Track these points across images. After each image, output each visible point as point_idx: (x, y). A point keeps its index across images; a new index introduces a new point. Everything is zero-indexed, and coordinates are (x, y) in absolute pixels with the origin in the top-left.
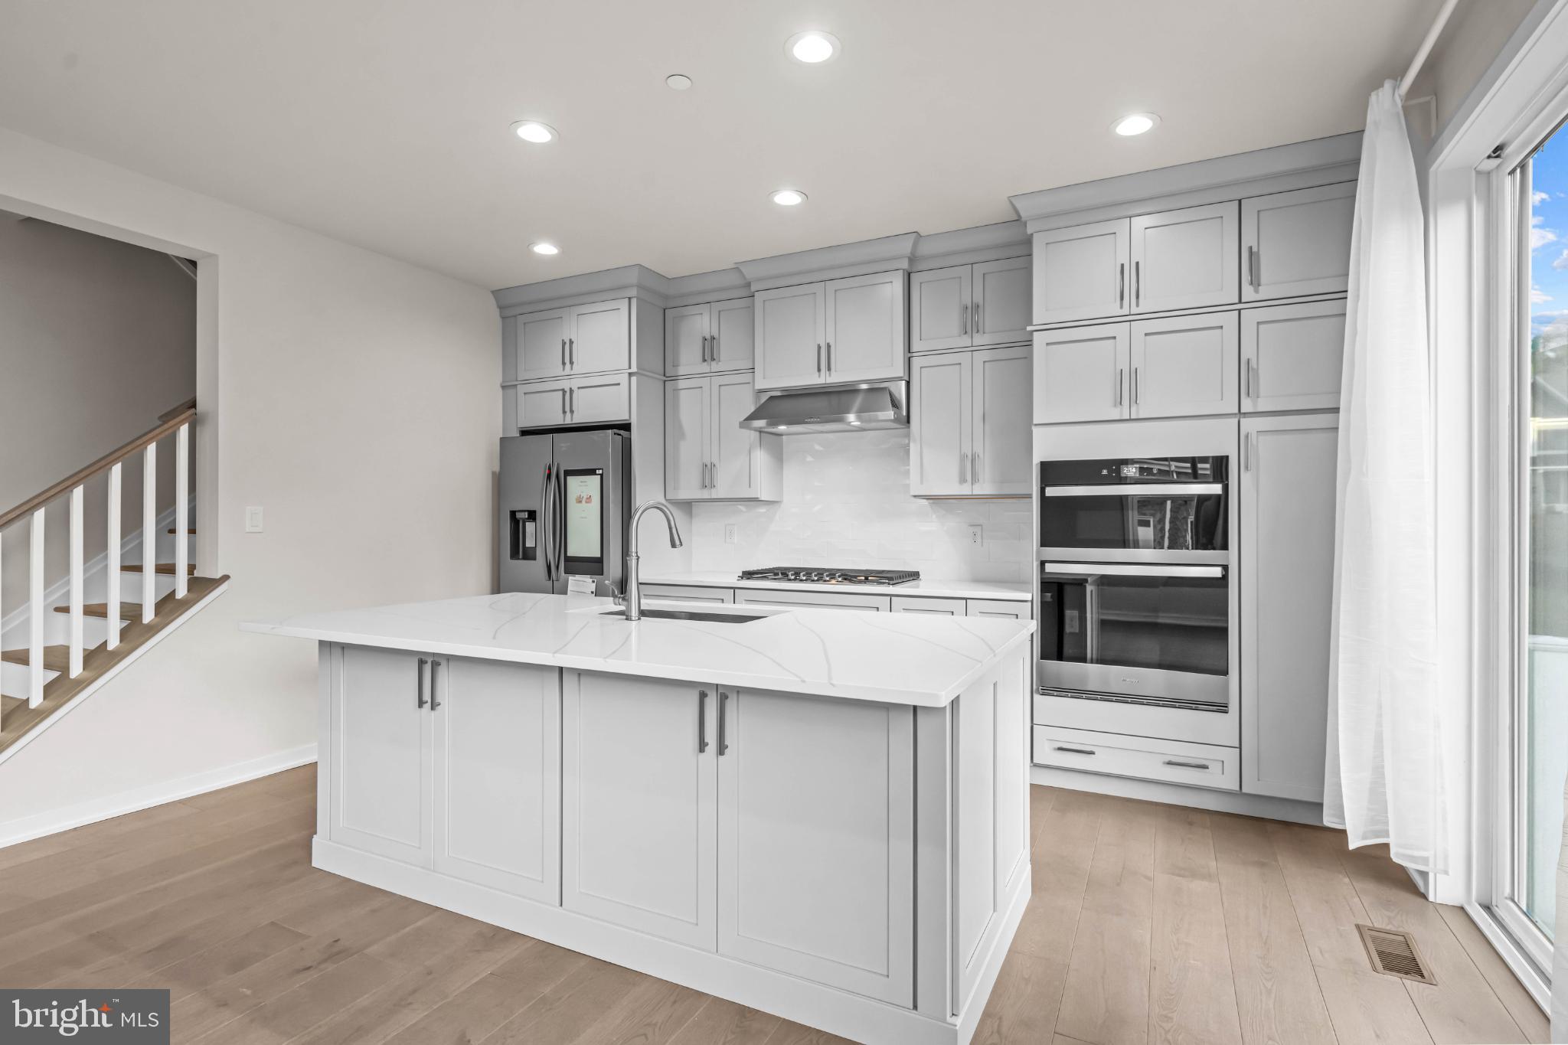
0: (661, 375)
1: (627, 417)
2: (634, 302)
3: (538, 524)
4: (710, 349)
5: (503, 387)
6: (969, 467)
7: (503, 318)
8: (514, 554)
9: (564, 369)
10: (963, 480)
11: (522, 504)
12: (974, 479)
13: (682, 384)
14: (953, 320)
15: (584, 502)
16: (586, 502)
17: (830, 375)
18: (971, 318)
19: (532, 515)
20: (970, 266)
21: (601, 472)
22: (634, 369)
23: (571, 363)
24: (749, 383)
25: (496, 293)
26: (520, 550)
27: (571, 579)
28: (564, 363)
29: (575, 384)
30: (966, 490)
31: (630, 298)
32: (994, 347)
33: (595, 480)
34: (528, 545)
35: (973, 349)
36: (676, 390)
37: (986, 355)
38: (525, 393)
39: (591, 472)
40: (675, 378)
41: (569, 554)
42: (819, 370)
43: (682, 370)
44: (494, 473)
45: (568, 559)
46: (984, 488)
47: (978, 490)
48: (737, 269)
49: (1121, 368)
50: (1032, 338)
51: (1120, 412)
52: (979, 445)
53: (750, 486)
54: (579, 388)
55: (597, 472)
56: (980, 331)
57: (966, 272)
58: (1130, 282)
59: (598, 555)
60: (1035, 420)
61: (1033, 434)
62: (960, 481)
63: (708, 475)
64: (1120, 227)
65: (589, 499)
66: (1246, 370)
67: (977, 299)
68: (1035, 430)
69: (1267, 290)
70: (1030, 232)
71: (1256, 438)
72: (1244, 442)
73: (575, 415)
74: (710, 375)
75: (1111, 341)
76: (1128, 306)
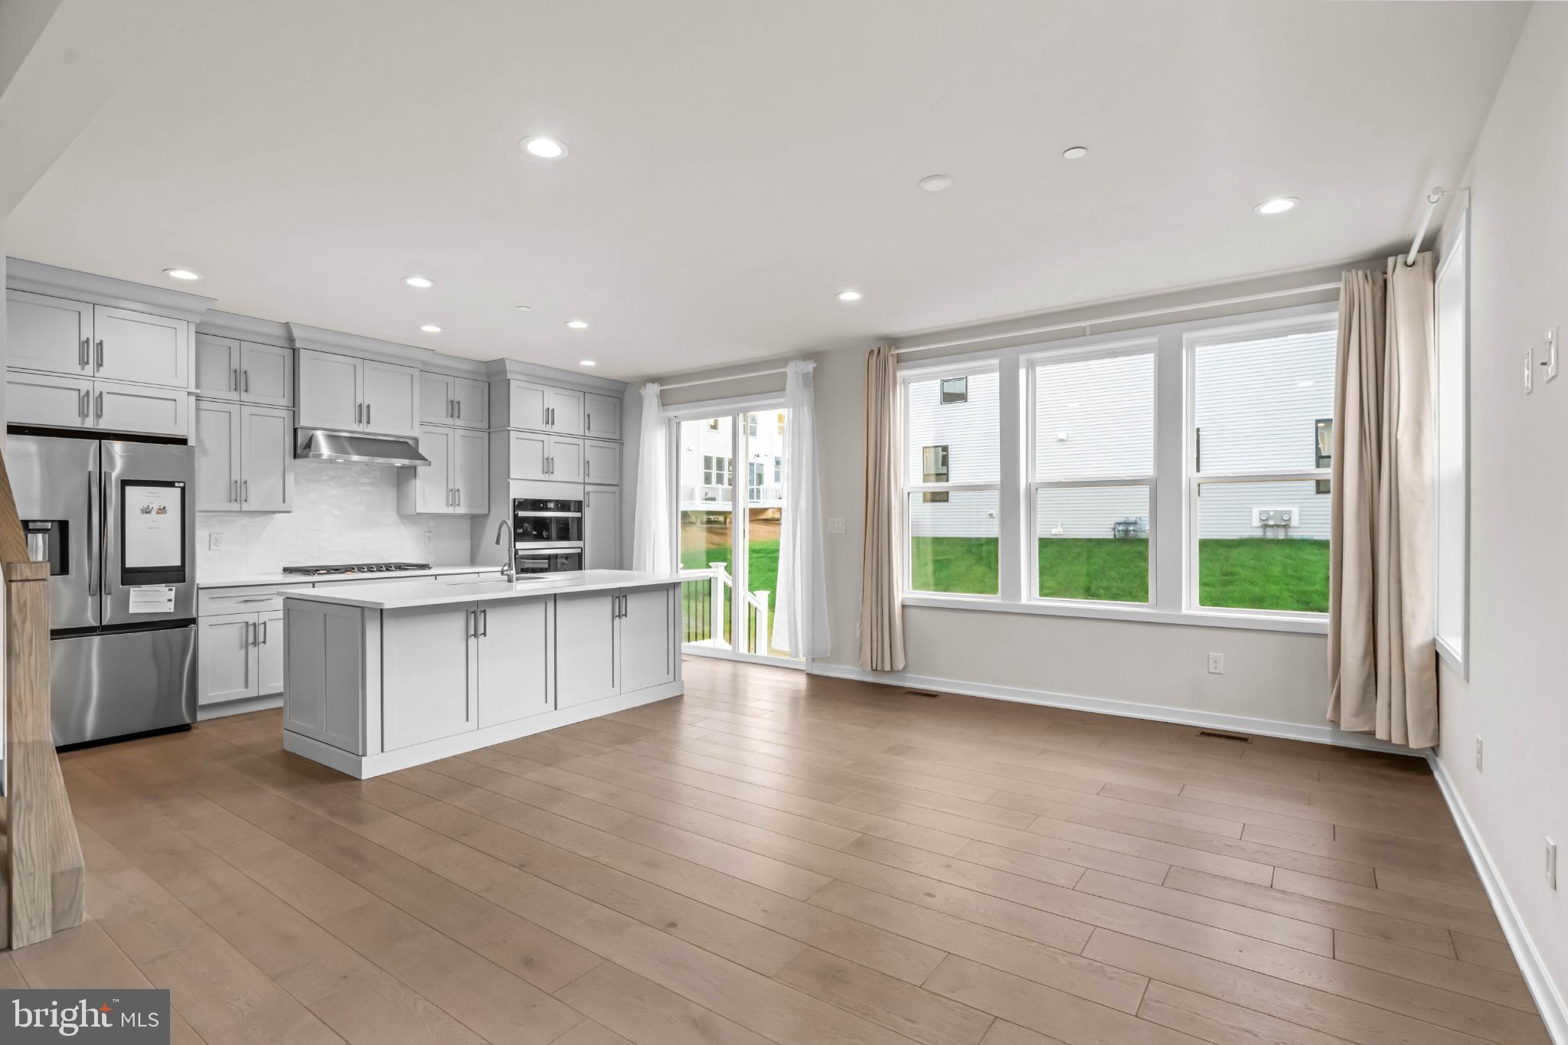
1: (183, 433)
2: (192, 328)
4: (239, 381)
6: (453, 495)
9: (81, 368)
10: (445, 503)
11: (40, 514)
12: (455, 505)
13: (203, 404)
15: (154, 512)
16: (158, 513)
17: (367, 427)
18: (454, 410)
19: (58, 526)
20: (454, 378)
21: (182, 485)
22: (193, 390)
23: (100, 364)
27: (134, 589)
28: (83, 362)
30: (450, 510)
31: (189, 323)
32: (465, 429)
33: (172, 492)
35: (455, 427)
37: (462, 432)
39: (165, 484)
41: (130, 565)
42: (360, 422)
45: (128, 571)
46: (461, 510)
47: (453, 511)
48: (287, 326)
49: (546, 457)
50: (507, 433)
51: (545, 477)
52: (459, 484)
53: (284, 502)
54: (108, 393)
55: (177, 484)
56: (459, 417)
57: (450, 380)
58: (549, 416)
59: (179, 564)
60: (511, 477)
61: (509, 483)
62: (447, 505)
63: (237, 491)
64: (545, 389)
65: (162, 510)
66: (586, 465)
67: (458, 398)
68: (511, 482)
69: (593, 433)
70: (508, 378)
71: (591, 493)
72: (586, 495)
73: (101, 421)
74: (241, 403)
75: (541, 443)
76: (548, 428)
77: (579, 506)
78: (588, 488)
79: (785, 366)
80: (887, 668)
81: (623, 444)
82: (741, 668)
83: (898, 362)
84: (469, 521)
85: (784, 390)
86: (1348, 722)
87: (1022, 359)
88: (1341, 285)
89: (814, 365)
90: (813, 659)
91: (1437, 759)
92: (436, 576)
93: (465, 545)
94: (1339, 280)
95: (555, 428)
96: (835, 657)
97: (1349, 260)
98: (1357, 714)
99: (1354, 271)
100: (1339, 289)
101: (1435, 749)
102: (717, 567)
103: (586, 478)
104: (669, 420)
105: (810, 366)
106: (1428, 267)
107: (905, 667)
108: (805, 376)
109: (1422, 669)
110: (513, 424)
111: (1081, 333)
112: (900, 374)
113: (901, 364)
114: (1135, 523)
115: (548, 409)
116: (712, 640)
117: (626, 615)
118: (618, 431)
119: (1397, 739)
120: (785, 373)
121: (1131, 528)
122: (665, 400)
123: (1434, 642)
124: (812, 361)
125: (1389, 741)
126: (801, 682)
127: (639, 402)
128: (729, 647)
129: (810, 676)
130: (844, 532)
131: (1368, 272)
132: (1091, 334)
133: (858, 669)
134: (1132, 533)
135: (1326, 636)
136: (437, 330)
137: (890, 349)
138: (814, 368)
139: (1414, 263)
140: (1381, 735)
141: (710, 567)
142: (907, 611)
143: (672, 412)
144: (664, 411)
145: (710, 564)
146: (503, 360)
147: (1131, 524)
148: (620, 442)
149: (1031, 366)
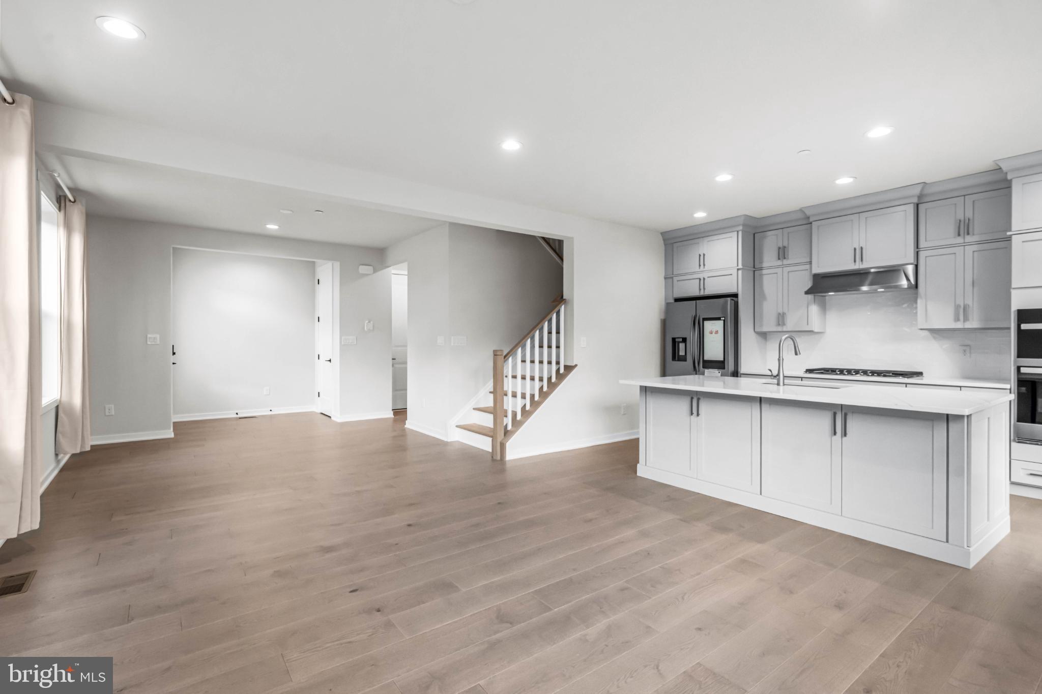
0: (751, 267)
1: (736, 291)
2: (740, 233)
3: (688, 345)
4: (782, 253)
5: (665, 278)
6: (962, 312)
7: (665, 245)
8: (674, 359)
9: (700, 268)
10: (957, 319)
11: (678, 334)
12: (966, 319)
13: (764, 272)
14: (951, 229)
15: (714, 333)
16: (715, 333)
17: (862, 264)
18: (964, 228)
19: (684, 340)
20: (963, 197)
21: (724, 319)
22: (739, 267)
23: (704, 265)
24: (807, 270)
25: (662, 234)
26: (676, 357)
27: (706, 371)
28: (700, 266)
29: (705, 275)
30: (959, 325)
31: (738, 232)
32: (979, 243)
33: (721, 323)
34: (681, 354)
35: (964, 245)
36: (761, 275)
37: (975, 248)
38: (678, 281)
39: (719, 319)
40: (761, 269)
41: (706, 358)
42: (855, 261)
43: (765, 265)
44: (661, 320)
45: (704, 361)
46: (973, 324)
47: (968, 325)
48: (801, 210)
50: (1007, 238)
52: (971, 300)
53: (808, 324)
54: (708, 277)
55: (722, 319)
57: (960, 200)
59: (722, 359)
60: (1014, 286)
61: (1009, 293)
62: (955, 321)
63: (781, 319)
65: (717, 332)
67: (968, 215)
68: (1015, 292)
70: (1010, 178)
73: (706, 291)
74: (783, 266)
110: (1014, 227)
117: (845, 435)
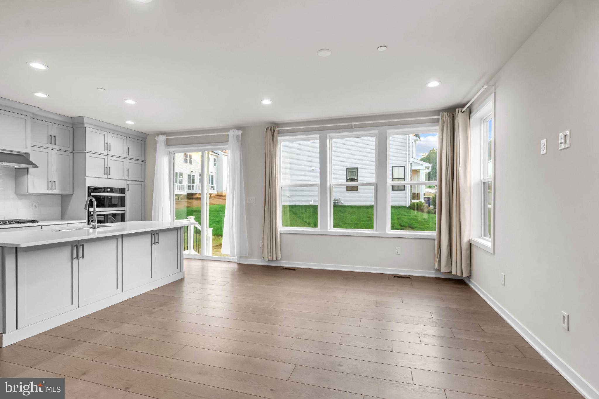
6: (51, 184)
12: (52, 189)
14: (44, 138)
18: (52, 139)
20: (52, 124)
30: (50, 192)
32: (60, 150)
35: (53, 149)
37: (57, 152)
46: (57, 192)
47: (54, 192)
49: (106, 166)
50: (85, 153)
51: (106, 176)
52: (55, 178)
56: (55, 144)
57: (50, 124)
58: (108, 147)
60: (87, 176)
61: (85, 178)
62: (48, 189)
64: (106, 134)
66: (127, 171)
67: (54, 134)
68: (87, 178)
69: (130, 156)
70: (85, 126)
71: (130, 185)
72: (127, 186)
75: (104, 159)
76: (107, 152)
77: (123, 191)
78: (128, 182)
79: (228, 132)
80: (275, 259)
81: (145, 162)
82: (206, 263)
83: (278, 133)
84: (60, 198)
85: (228, 142)
86: (443, 269)
87: (328, 135)
88: (440, 117)
89: (242, 132)
90: (240, 257)
91: (471, 280)
92: (42, 226)
93: (58, 209)
94: (439, 115)
95: (111, 153)
96: (251, 255)
97: (442, 109)
98: (446, 266)
99: (444, 113)
100: (439, 119)
101: (469, 277)
102: (191, 218)
103: (127, 177)
104: (170, 152)
105: (240, 132)
106: (468, 113)
107: (281, 259)
108: (237, 136)
109: (467, 250)
110: (88, 149)
111: (351, 127)
112: (279, 138)
113: (279, 134)
114: (338, 200)
115: (107, 143)
116: (188, 251)
117: (158, 243)
118: (143, 156)
119: (459, 274)
120: (228, 135)
121: (337, 202)
122: (168, 143)
123: (470, 240)
124: (241, 130)
125: (456, 275)
126: (235, 266)
127: (155, 143)
128: (197, 253)
129: (239, 264)
130: (254, 203)
131: (448, 113)
132: (355, 128)
133: (260, 260)
134: (337, 203)
135: (435, 239)
136: (45, 96)
137: (276, 128)
138: (242, 133)
139: (464, 112)
140: (454, 273)
141: (187, 218)
142: (283, 236)
143: (171, 149)
144: (167, 148)
145: (187, 217)
146: (82, 117)
147: (336, 200)
148: (144, 161)
149: (331, 138)
